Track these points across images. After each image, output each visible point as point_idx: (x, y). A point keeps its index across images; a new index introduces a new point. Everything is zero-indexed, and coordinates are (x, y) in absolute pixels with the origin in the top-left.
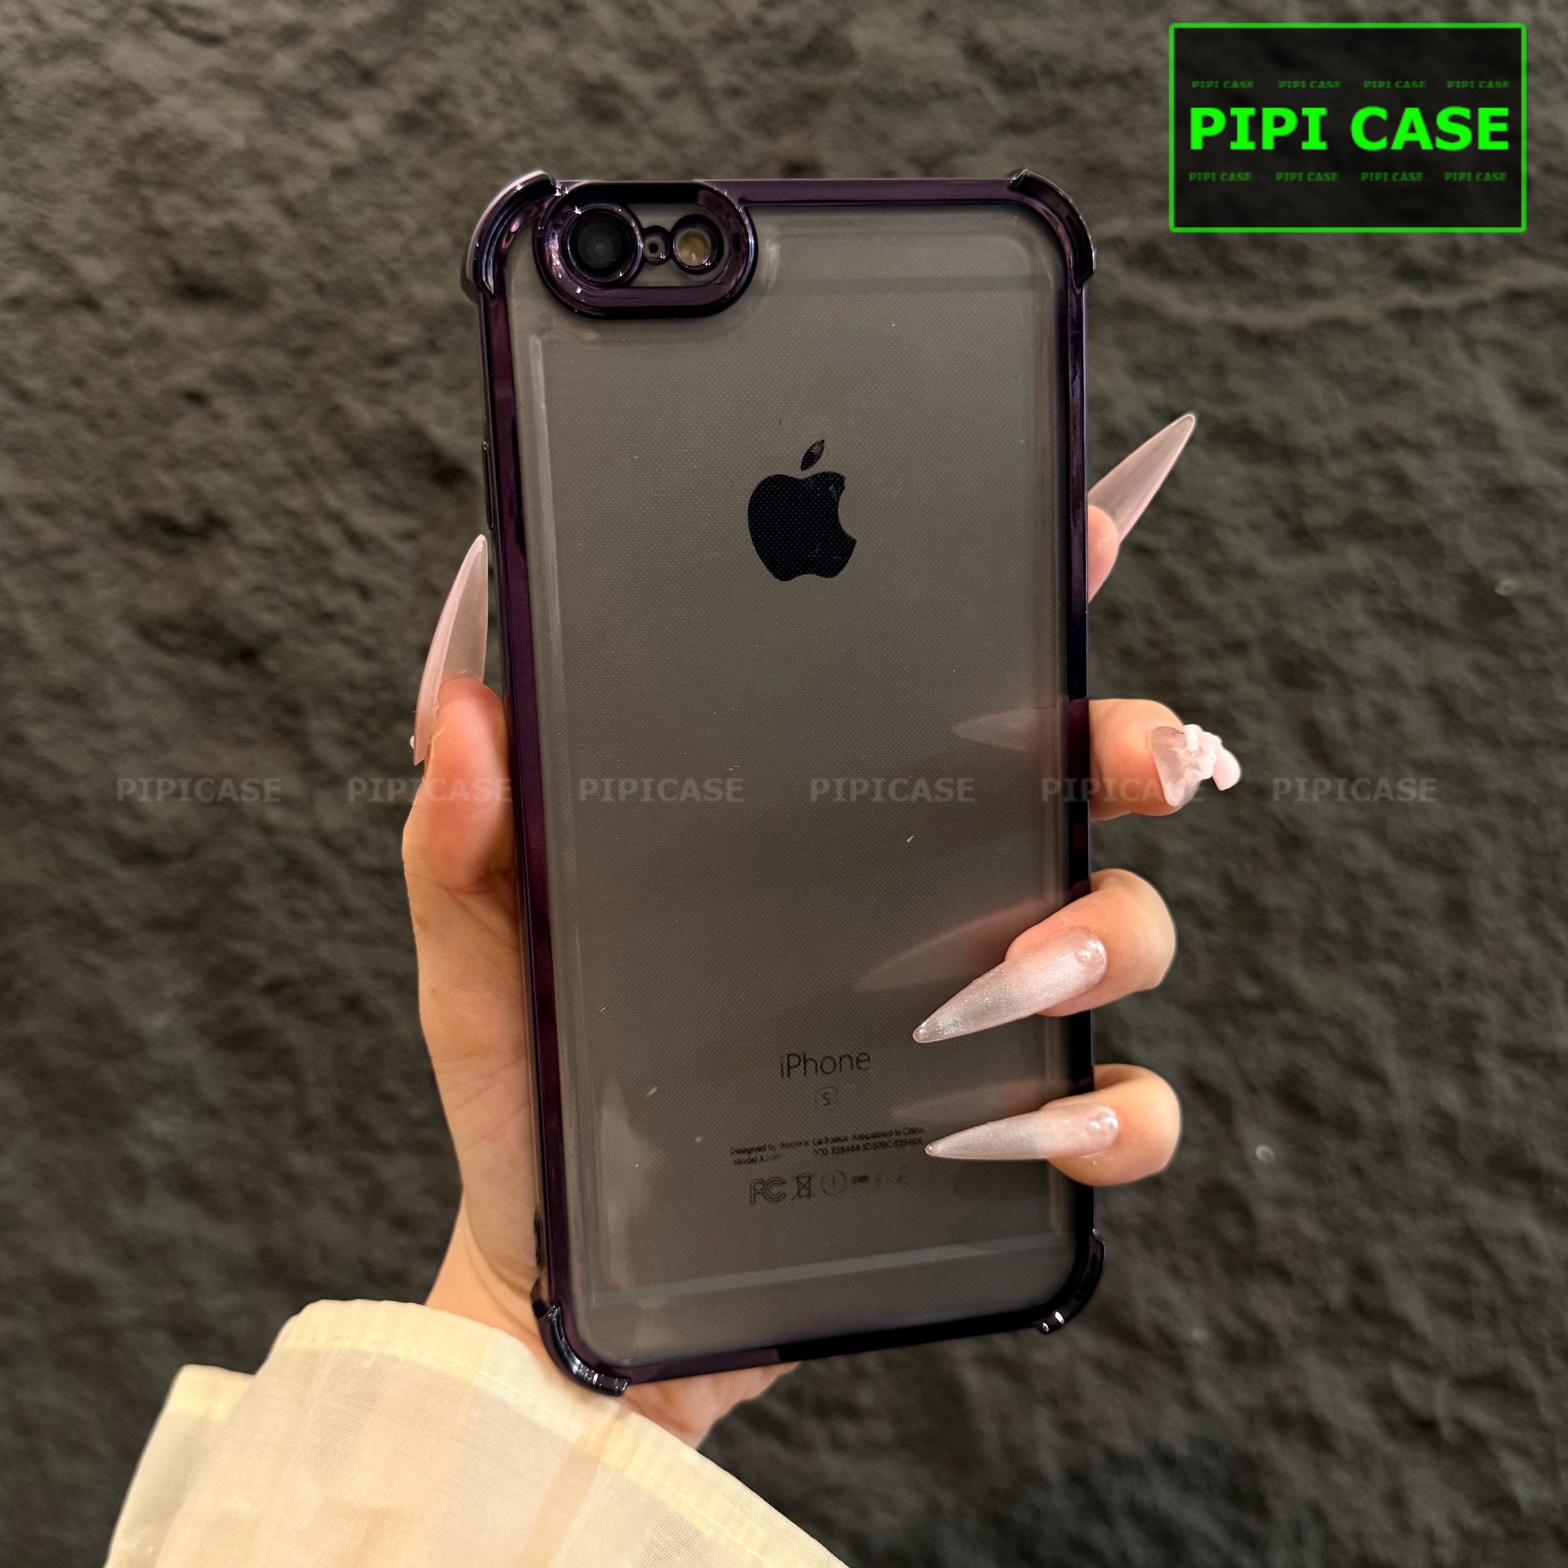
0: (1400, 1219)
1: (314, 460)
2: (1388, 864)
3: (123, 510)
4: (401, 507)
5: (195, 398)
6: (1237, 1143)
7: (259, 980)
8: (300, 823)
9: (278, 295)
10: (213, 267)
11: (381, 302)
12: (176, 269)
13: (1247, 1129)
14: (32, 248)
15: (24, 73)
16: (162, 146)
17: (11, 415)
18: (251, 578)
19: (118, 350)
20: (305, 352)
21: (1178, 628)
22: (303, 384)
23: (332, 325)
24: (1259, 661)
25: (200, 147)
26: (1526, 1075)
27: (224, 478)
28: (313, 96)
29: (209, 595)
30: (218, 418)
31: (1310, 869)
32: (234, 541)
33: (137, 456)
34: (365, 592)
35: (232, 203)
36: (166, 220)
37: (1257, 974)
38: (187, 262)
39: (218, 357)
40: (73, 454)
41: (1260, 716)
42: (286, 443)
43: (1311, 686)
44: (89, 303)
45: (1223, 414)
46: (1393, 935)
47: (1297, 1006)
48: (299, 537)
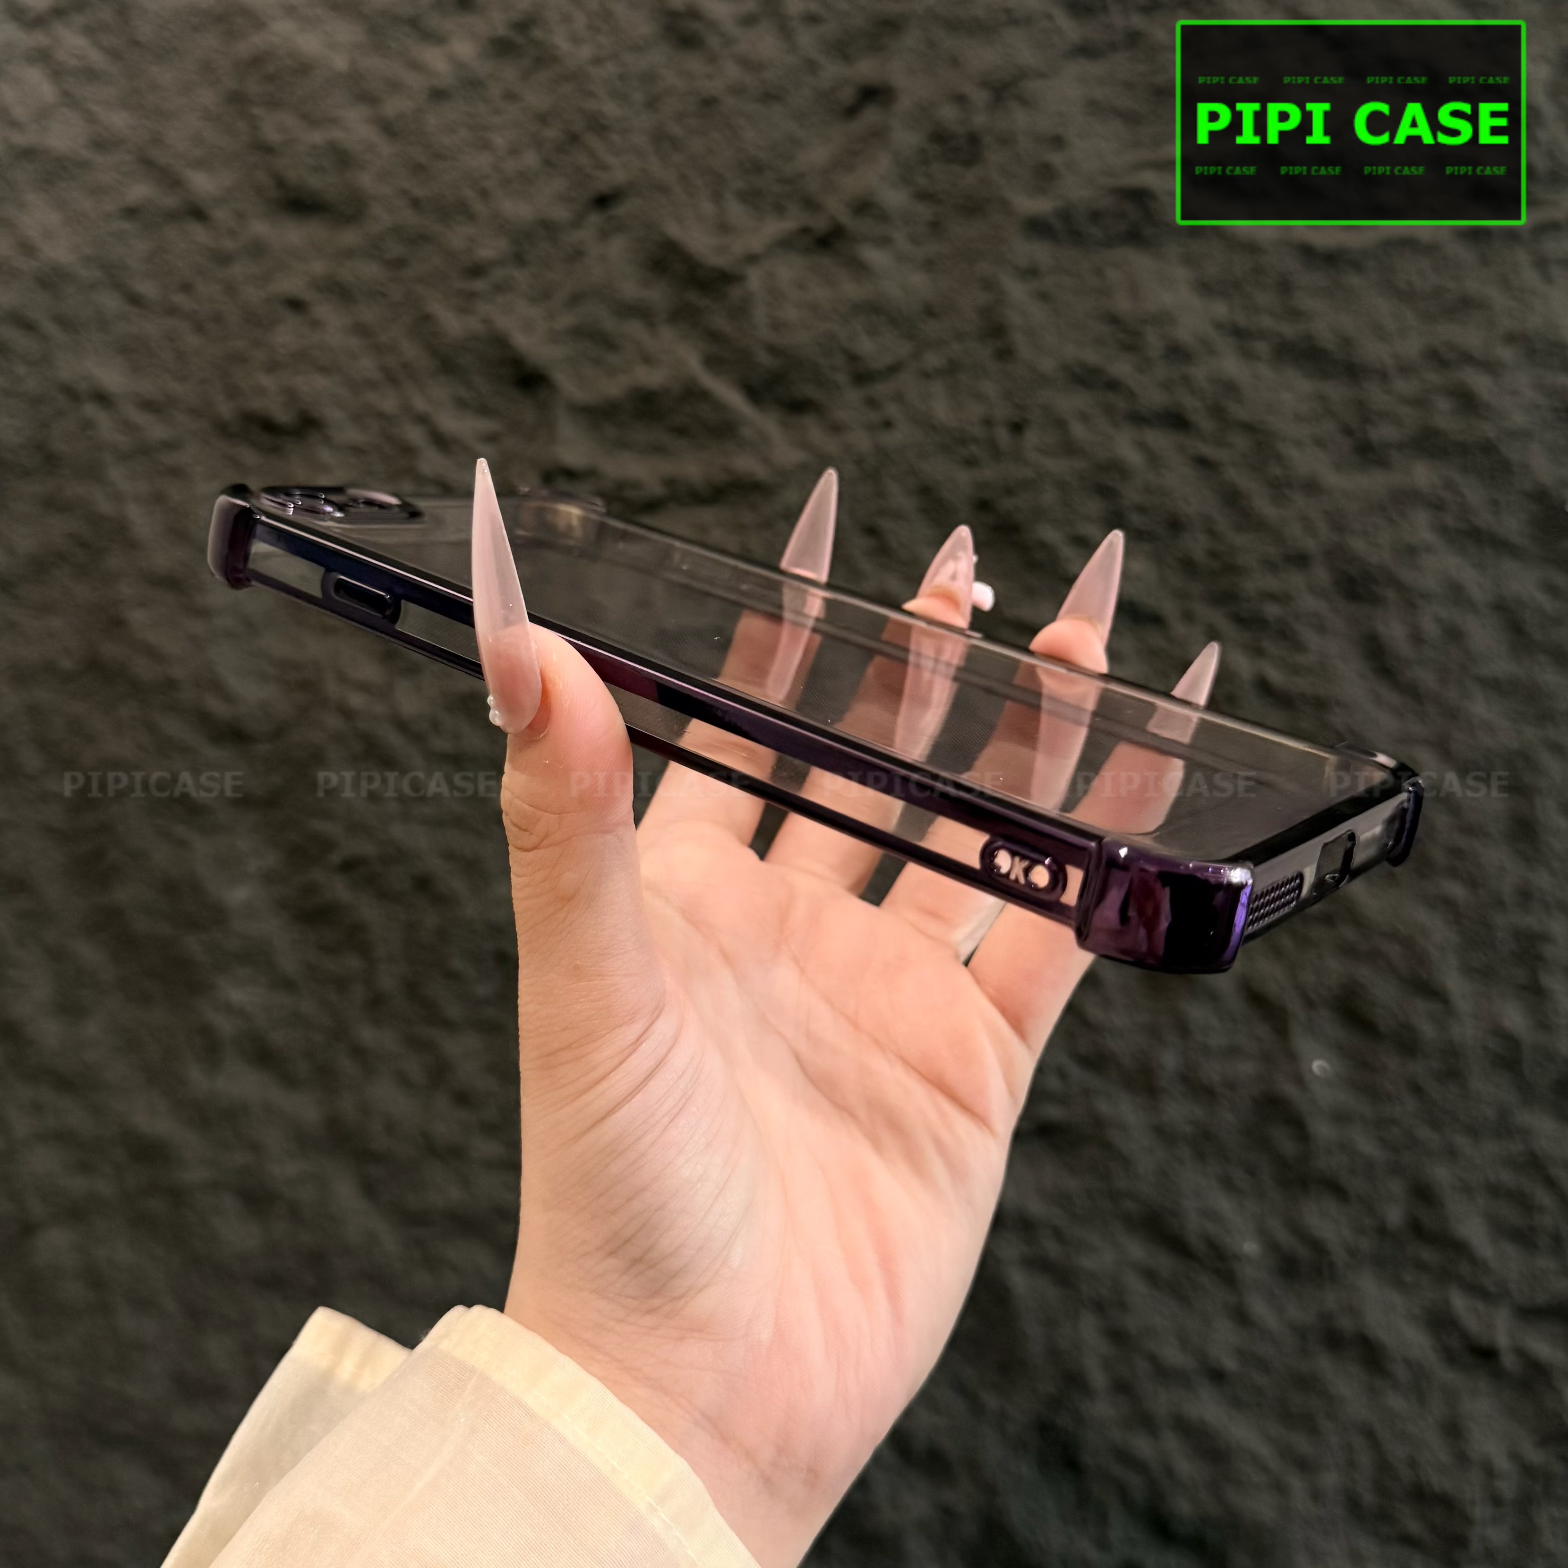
0: (1462, 1141)
1: (405, 366)
3: (225, 409)
4: (484, 411)
5: (296, 305)
6: (1292, 1056)
7: (335, 858)
8: (380, 708)
9: (376, 209)
10: (316, 183)
11: (471, 217)
12: (280, 183)
13: (1302, 1043)
14: (148, 163)
16: (271, 68)
18: (341, 475)
19: (223, 259)
20: (399, 264)
21: (1239, 540)
22: (396, 293)
23: (423, 238)
24: (1321, 574)
25: (305, 69)
27: (320, 381)
28: (414, 23)
30: (316, 324)
32: (327, 441)
33: (241, 359)
35: (333, 121)
36: (272, 137)
38: (291, 177)
39: (319, 267)
40: (181, 356)
41: (1321, 629)
42: (379, 349)
43: (1375, 600)
44: (198, 213)
45: (1289, 330)
46: (1457, 852)
47: (1355, 919)
48: (388, 437)
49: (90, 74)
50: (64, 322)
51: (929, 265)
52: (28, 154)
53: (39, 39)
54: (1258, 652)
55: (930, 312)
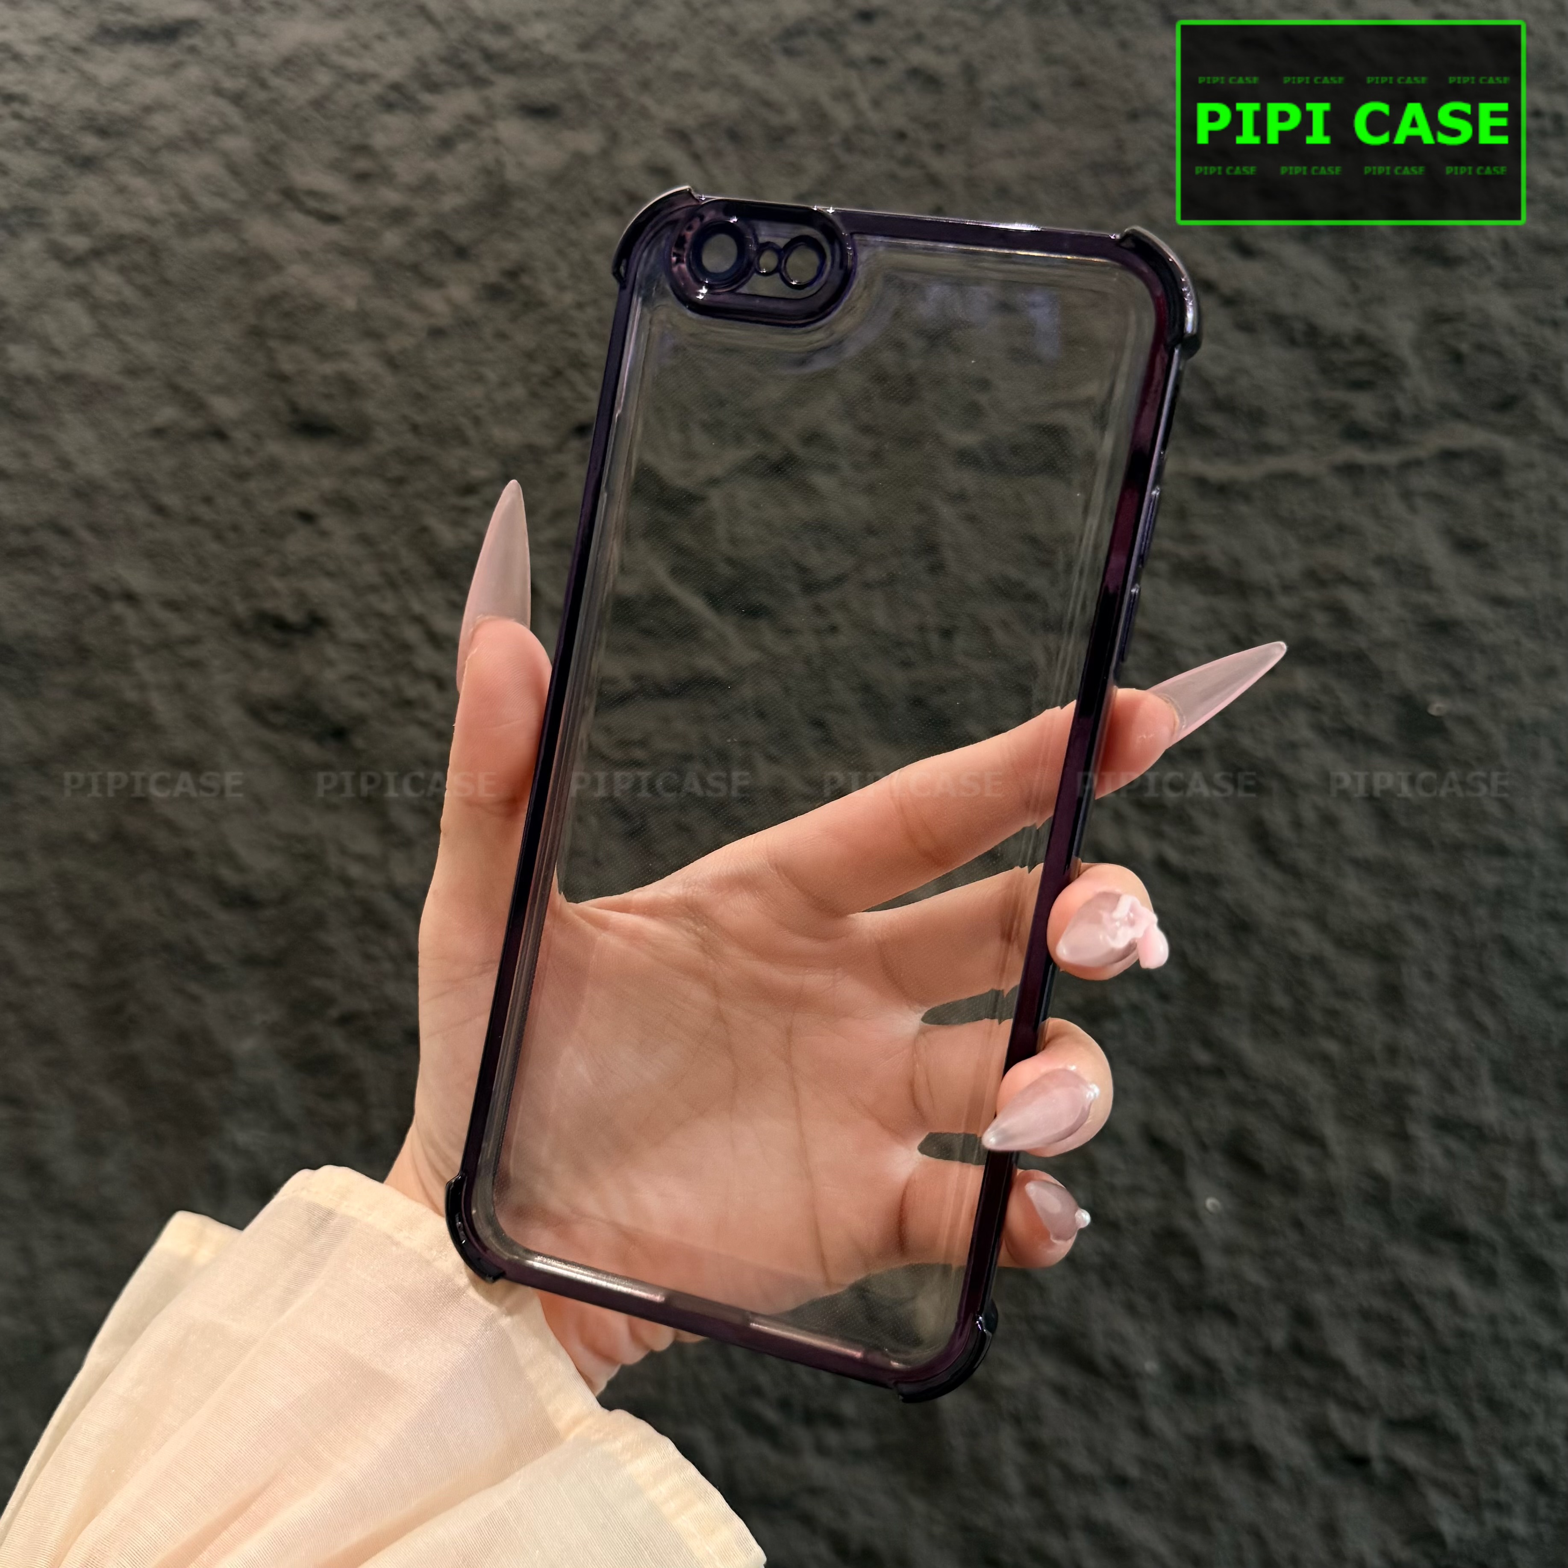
0: (1337, 1271)
1: (403, 572)
2: (1329, 950)
3: (241, 608)
5: (307, 517)
6: (1188, 1194)
7: (334, 1013)
8: (376, 878)
9: (380, 433)
10: (325, 408)
11: (465, 442)
12: (295, 409)
13: (1197, 1182)
14: (175, 388)
15: (177, 244)
16: (287, 306)
17: (150, 525)
18: (346, 668)
19: (242, 475)
20: (400, 481)
22: (396, 508)
23: (422, 459)
25: (318, 308)
26: (1454, 1145)
27: (327, 585)
28: (415, 268)
29: (308, 682)
30: (324, 534)
31: (1257, 950)
32: (333, 638)
33: (255, 564)
35: (343, 355)
36: (287, 367)
37: (1208, 1043)
38: (304, 403)
39: (327, 484)
41: (1214, 815)
42: (380, 557)
44: (220, 435)
45: (1185, 552)
46: (1332, 1013)
47: (1244, 1073)
48: (388, 636)
49: (125, 309)
50: (95, 529)
51: (870, 489)
52: (67, 378)
53: (80, 276)
54: (1158, 835)
55: (871, 531)
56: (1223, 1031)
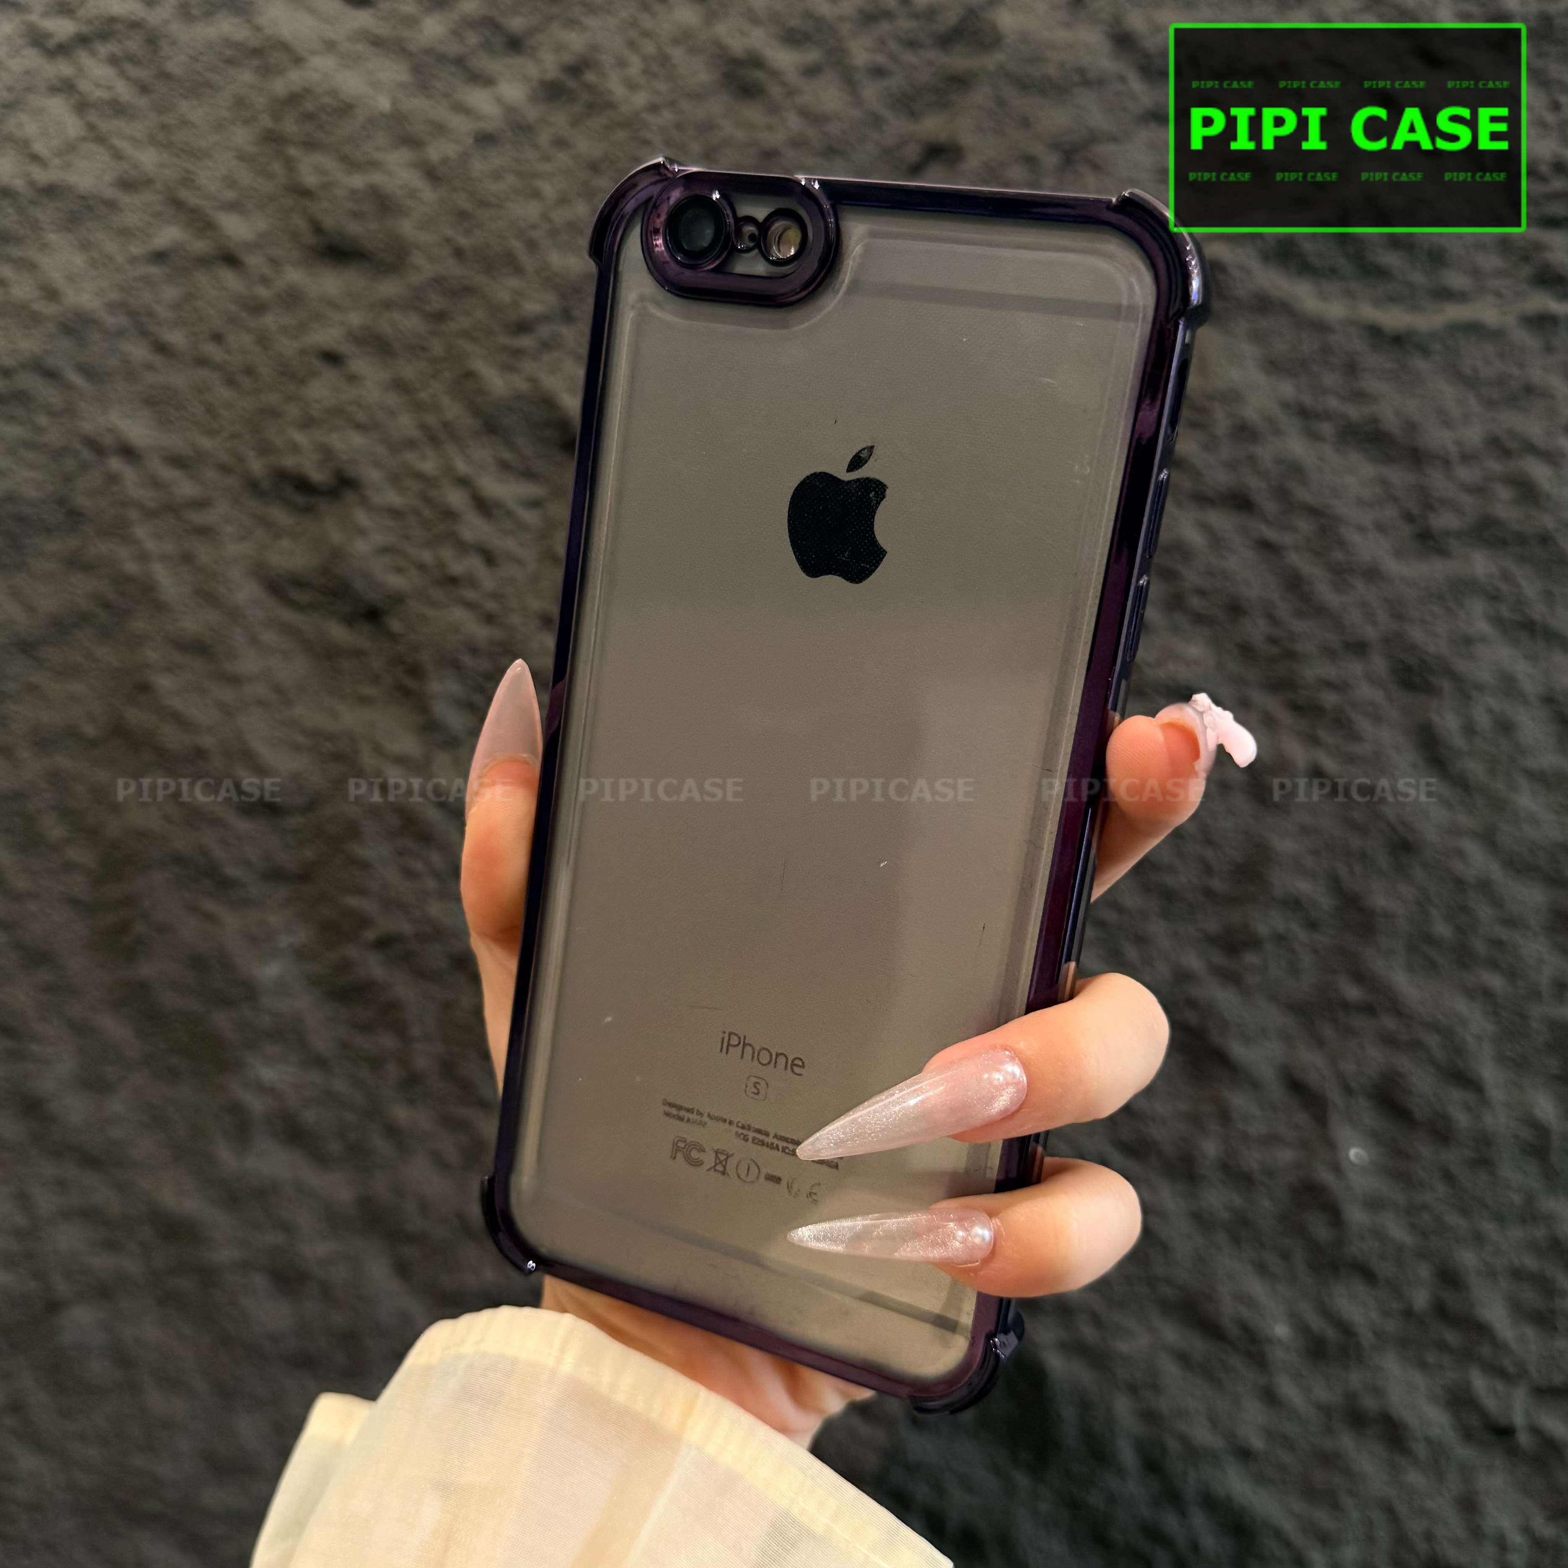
1: (446, 425)
2: (1496, 872)
3: (257, 466)
4: (528, 475)
5: (332, 358)
6: (1331, 1145)
7: (370, 935)
9: (418, 258)
10: (354, 229)
11: (518, 269)
12: (318, 230)
13: (1342, 1131)
14: (177, 204)
15: (177, 29)
16: (309, 106)
17: (150, 367)
18: (379, 539)
19: (258, 308)
20: (441, 317)
21: (1300, 626)
22: (437, 348)
23: (467, 290)
24: (1379, 664)
25: (346, 108)
27: (357, 439)
28: (460, 62)
29: (337, 554)
30: (353, 379)
31: (1419, 873)
32: (364, 502)
33: (274, 413)
34: (490, 558)
35: (375, 165)
36: (310, 179)
37: (1360, 977)
38: (328, 223)
39: (356, 319)
40: (210, 410)
41: (1377, 718)
42: (419, 407)
43: (1430, 690)
44: (231, 259)
45: (1354, 412)
46: (1498, 944)
47: (1397, 1009)
48: (427, 500)
49: (118, 108)
50: (87, 371)
52: (50, 191)
53: (64, 68)
56: (1377, 964)
